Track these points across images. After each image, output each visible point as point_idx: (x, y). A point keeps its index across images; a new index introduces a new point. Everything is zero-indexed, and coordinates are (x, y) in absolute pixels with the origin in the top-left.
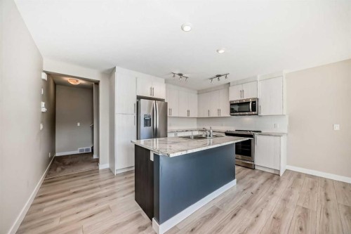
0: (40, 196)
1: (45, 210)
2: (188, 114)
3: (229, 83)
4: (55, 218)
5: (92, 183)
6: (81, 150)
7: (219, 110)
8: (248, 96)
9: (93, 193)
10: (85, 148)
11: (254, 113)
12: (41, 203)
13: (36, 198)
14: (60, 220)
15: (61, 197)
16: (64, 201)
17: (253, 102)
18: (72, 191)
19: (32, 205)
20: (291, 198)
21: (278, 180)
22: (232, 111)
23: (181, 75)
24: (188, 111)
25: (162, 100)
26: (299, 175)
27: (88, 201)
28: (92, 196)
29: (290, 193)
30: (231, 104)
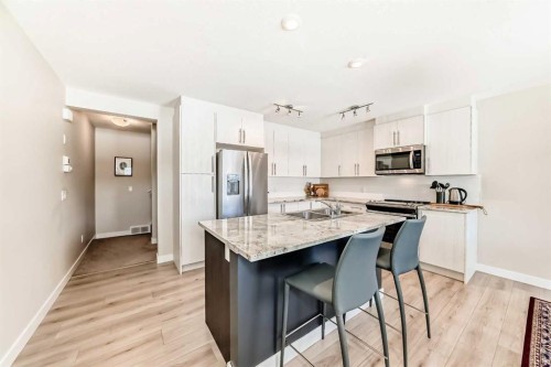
0: (57, 310)
1: (58, 336)
2: (305, 173)
3: (374, 120)
4: (71, 351)
5: (141, 288)
6: (134, 230)
7: (357, 166)
8: (408, 141)
9: (140, 306)
10: (140, 226)
11: (417, 171)
12: (55, 322)
13: (51, 312)
14: (79, 356)
15: (89, 312)
16: (92, 319)
17: (416, 152)
18: (108, 301)
19: (41, 325)
20: (485, 329)
21: (461, 290)
22: (380, 167)
23: (289, 107)
24: (305, 167)
25: (259, 150)
26: (502, 284)
27: (129, 321)
28: (137, 311)
29: (483, 320)
30: (377, 156)
